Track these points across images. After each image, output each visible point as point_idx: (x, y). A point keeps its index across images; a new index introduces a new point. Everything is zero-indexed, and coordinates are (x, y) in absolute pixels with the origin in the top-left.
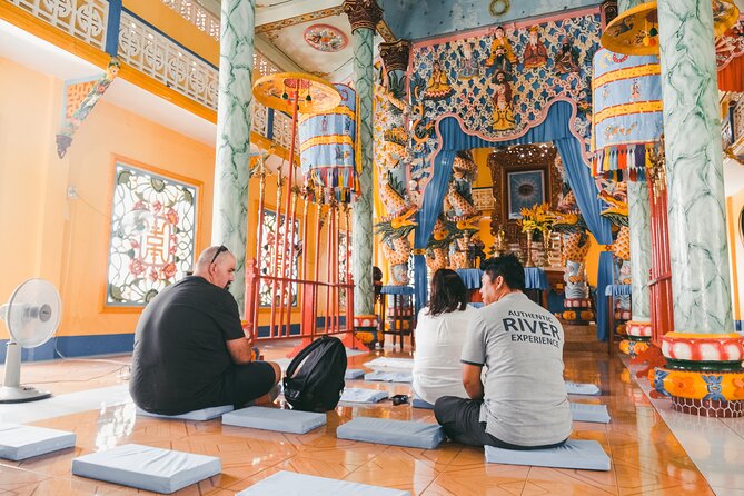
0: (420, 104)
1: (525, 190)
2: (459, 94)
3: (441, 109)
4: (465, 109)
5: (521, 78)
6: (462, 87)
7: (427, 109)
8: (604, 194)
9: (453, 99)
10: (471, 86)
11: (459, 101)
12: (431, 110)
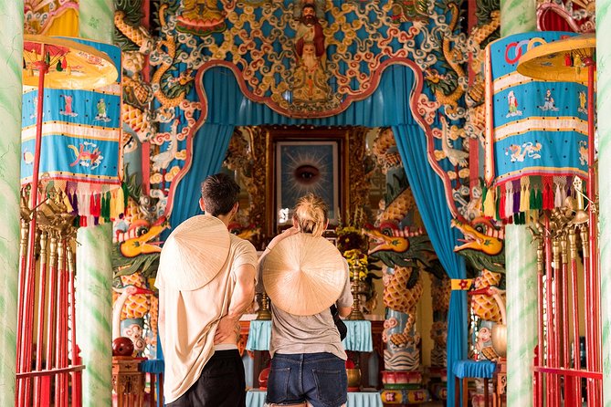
0: (169, 37)
1: (306, 174)
2: (237, 29)
3: (205, 52)
4: (247, 57)
5: (339, 18)
6: (243, 19)
7: (180, 48)
8: (461, 220)
9: (228, 36)
10: (257, 20)
11: (237, 42)
12: (188, 51)
